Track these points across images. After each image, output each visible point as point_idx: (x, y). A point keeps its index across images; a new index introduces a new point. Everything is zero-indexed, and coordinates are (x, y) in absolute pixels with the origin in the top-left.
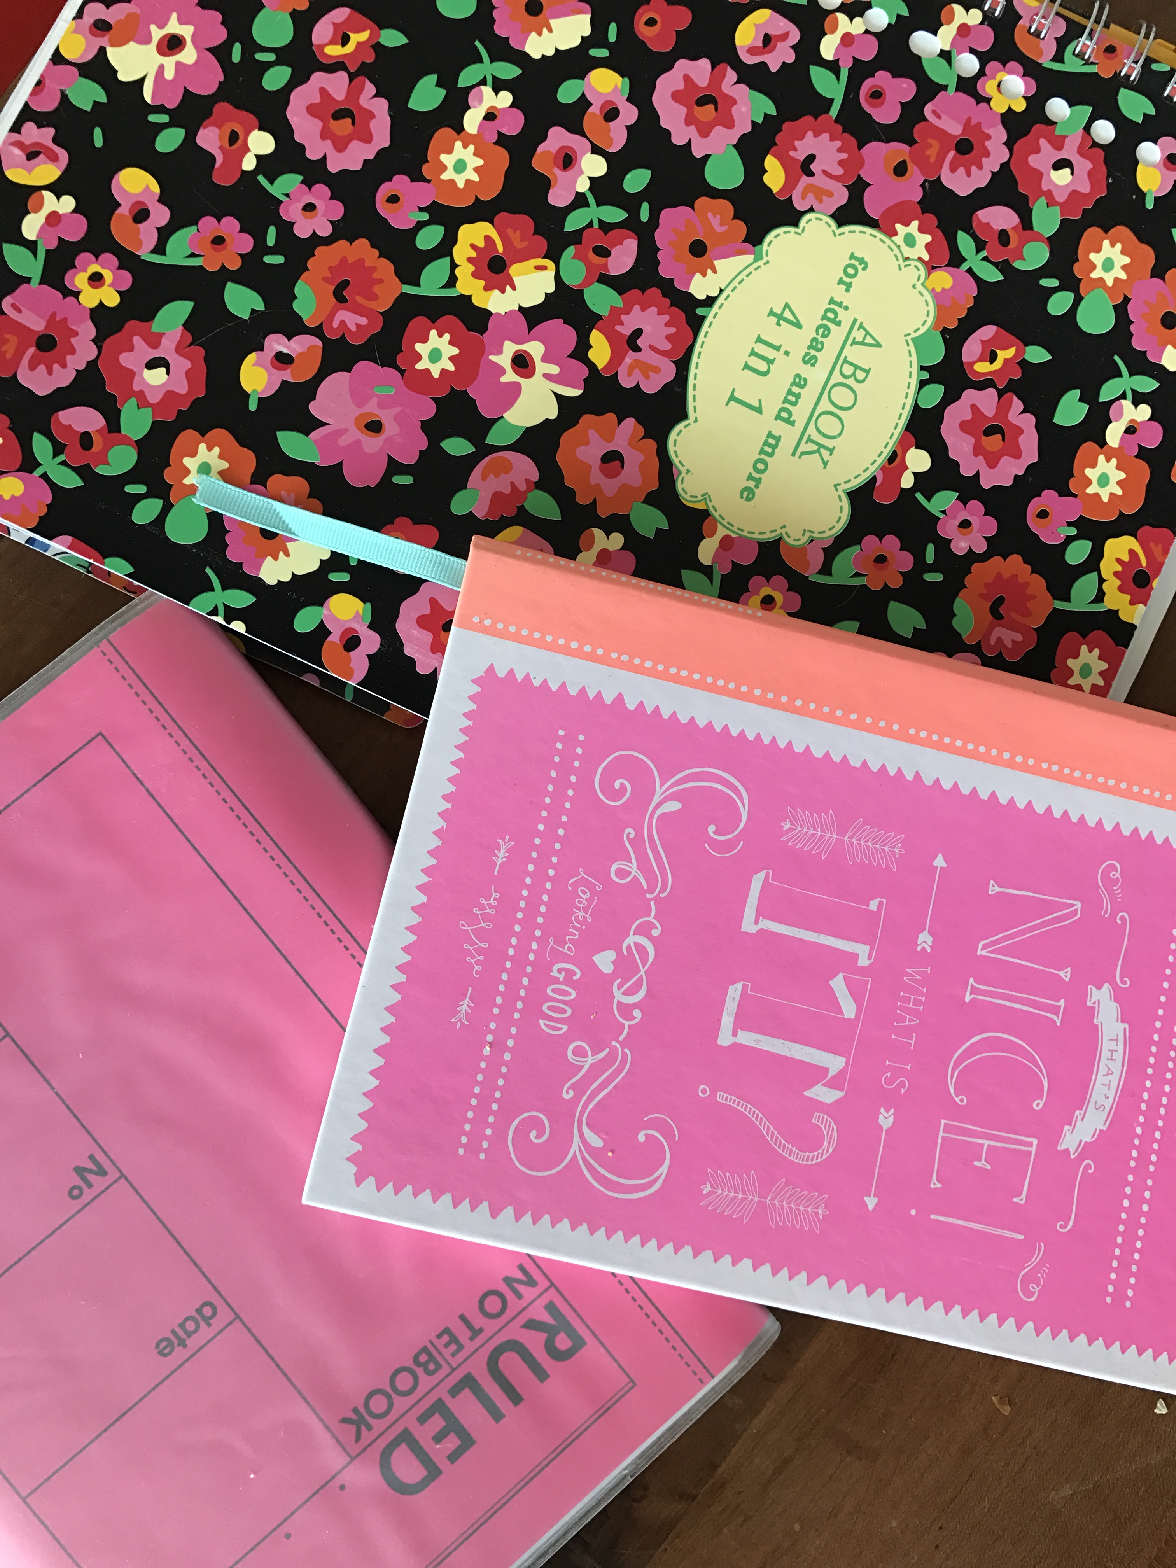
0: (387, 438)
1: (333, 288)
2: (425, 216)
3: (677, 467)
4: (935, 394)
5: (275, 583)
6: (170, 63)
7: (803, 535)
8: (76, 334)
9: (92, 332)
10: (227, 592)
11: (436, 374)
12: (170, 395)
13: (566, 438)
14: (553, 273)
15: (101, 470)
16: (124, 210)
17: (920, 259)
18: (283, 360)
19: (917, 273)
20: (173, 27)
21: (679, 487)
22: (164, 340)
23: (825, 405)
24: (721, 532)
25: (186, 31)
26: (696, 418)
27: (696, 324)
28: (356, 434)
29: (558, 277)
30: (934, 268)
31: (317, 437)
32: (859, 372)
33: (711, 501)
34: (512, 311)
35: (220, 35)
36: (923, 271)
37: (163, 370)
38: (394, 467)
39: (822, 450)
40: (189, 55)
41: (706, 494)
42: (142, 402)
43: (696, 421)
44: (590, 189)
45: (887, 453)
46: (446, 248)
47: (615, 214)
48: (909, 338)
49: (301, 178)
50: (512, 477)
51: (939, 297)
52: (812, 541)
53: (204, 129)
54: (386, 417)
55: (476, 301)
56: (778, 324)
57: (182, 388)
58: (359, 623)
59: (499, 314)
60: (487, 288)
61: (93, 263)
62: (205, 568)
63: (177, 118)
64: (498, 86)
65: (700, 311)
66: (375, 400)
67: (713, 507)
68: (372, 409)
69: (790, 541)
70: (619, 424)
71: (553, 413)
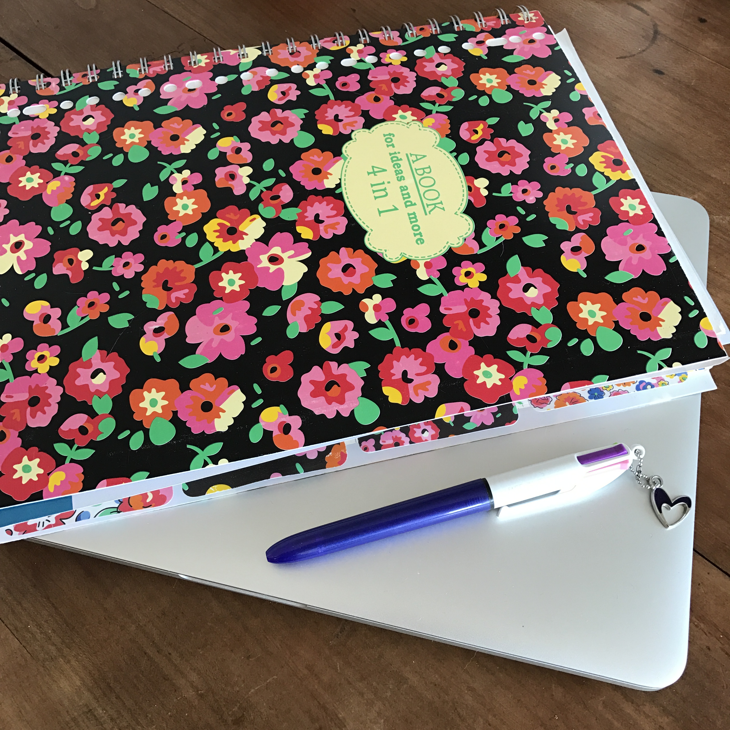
0: (235, 329)
1: (161, 287)
2: (184, 234)
3: (379, 252)
4: (465, 158)
5: (227, 428)
6: (22, 254)
7: (459, 240)
8: (47, 388)
9: (55, 381)
10: (205, 450)
11: (238, 289)
12: (112, 383)
13: (319, 274)
14: (260, 218)
15: (100, 438)
16: (37, 322)
17: (413, 120)
18: (158, 331)
19: (417, 125)
20: (14, 239)
21: (387, 259)
22: (93, 361)
23: (422, 190)
24: (422, 263)
25: (21, 237)
26: (371, 229)
27: (340, 197)
28: (219, 338)
29: (263, 218)
30: (422, 120)
31: (200, 351)
32: (425, 170)
33: (406, 254)
34: (254, 243)
35: (39, 229)
36: (418, 123)
37: (101, 374)
38: (247, 339)
39: (437, 205)
40: (28, 245)
41: (402, 253)
42: (100, 394)
43: (372, 230)
44: (251, 180)
45: (466, 189)
46: (203, 239)
47: (270, 182)
48: (435, 146)
49: (114, 256)
50: (307, 306)
51: (433, 127)
52: (465, 239)
53: (54, 267)
54: (227, 321)
55: (233, 250)
56: (375, 175)
57: (117, 375)
58: (283, 417)
59: (248, 249)
60: (234, 242)
61: (36, 353)
62: (186, 446)
63: (38, 272)
64: (179, 170)
65: (337, 192)
66: (217, 318)
67: (409, 256)
68: (219, 322)
69: (456, 246)
70: (339, 254)
71: (305, 269)
